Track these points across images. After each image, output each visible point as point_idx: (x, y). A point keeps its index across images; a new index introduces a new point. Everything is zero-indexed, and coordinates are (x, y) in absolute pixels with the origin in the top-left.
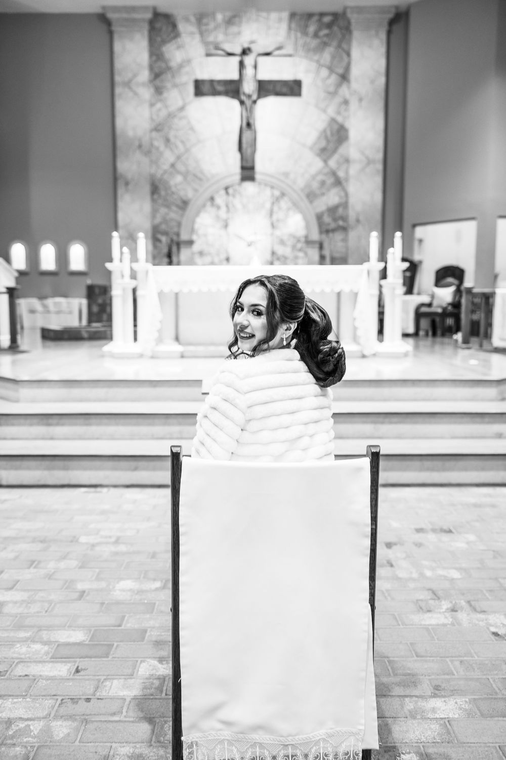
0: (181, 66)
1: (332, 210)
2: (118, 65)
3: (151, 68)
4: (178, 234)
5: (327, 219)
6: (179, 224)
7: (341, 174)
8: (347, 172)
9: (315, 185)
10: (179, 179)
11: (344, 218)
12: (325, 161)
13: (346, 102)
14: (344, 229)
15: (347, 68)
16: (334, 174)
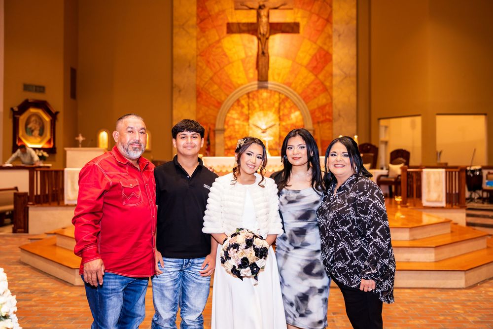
0: (218, 14)
1: (322, 108)
2: (176, 14)
3: (198, 16)
4: (214, 125)
5: (318, 114)
6: (215, 118)
7: (327, 84)
8: (331, 82)
9: (309, 91)
10: (216, 87)
11: (330, 114)
12: (316, 76)
13: (330, 37)
14: (330, 121)
15: (330, 15)
16: (322, 83)
